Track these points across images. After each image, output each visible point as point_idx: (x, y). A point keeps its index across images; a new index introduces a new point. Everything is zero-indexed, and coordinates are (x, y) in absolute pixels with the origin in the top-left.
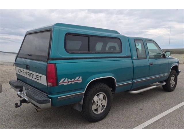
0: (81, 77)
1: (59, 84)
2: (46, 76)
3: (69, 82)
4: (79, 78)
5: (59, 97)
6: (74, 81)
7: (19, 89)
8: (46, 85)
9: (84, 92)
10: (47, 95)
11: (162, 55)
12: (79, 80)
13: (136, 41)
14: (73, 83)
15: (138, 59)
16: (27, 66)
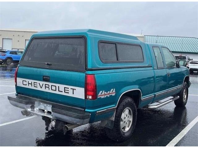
0: (114, 89)
1: (98, 97)
2: (84, 88)
3: (105, 95)
4: (113, 90)
5: (97, 112)
6: (109, 94)
7: (31, 105)
8: (84, 98)
9: (116, 107)
10: (84, 110)
11: (175, 64)
12: (113, 92)
13: (154, 49)
14: (108, 96)
15: (158, 69)
16: (44, 76)
